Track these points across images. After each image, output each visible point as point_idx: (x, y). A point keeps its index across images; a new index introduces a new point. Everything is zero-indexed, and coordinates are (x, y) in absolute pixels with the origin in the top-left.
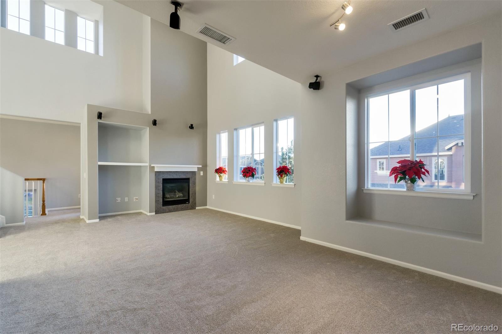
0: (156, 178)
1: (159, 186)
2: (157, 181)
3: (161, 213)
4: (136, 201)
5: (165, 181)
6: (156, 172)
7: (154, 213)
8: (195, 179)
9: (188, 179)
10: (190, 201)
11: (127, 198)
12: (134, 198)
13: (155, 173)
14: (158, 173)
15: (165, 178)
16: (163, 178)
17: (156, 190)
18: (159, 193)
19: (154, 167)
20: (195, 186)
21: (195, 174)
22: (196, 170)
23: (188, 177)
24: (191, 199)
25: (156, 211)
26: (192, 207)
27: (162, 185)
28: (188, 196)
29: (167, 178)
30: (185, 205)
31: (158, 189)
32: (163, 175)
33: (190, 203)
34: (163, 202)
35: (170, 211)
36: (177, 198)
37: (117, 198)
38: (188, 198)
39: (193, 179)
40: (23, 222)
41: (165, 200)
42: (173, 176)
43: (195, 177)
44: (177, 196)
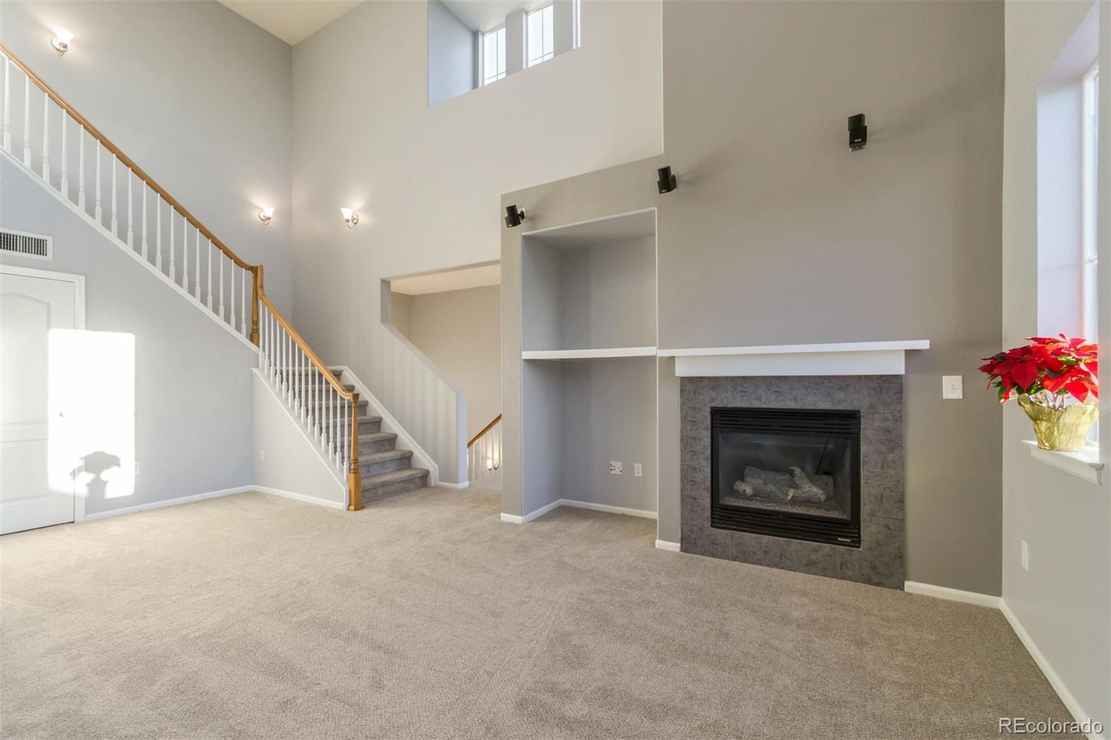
0: (683, 404)
1: (694, 439)
2: (687, 420)
3: (703, 554)
5: (723, 420)
6: (686, 381)
7: (675, 546)
8: (899, 419)
9: (852, 417)
10: (865, 533)
11: (640, 466)
13: (682, 385)
14: (691, 385)
15: (721, 405)
16: (713, 405)
18: (695, 468)
19: (673, 360)
20: (901, 463)
21: (900, 391)
22: (897, 367)
23: (850, 408)
24: (873, 528)
25: (683, 540)
26: (874, 568)
27: (709, 434)
28: (848, 507)
29: (730, 406)
30: (827, 548)
31: (694, 453)
32: (714, 394)
33: (859, 547)
34: (712, 510)
35: (745, 556)
36: (787, 504)
37: (612, 463)
38: (849, 518)
39: (885, 419)
40: (457, 483)
41: (721, 502)
42: (759, 399)
43: (900, 408)
44: (791, 493)
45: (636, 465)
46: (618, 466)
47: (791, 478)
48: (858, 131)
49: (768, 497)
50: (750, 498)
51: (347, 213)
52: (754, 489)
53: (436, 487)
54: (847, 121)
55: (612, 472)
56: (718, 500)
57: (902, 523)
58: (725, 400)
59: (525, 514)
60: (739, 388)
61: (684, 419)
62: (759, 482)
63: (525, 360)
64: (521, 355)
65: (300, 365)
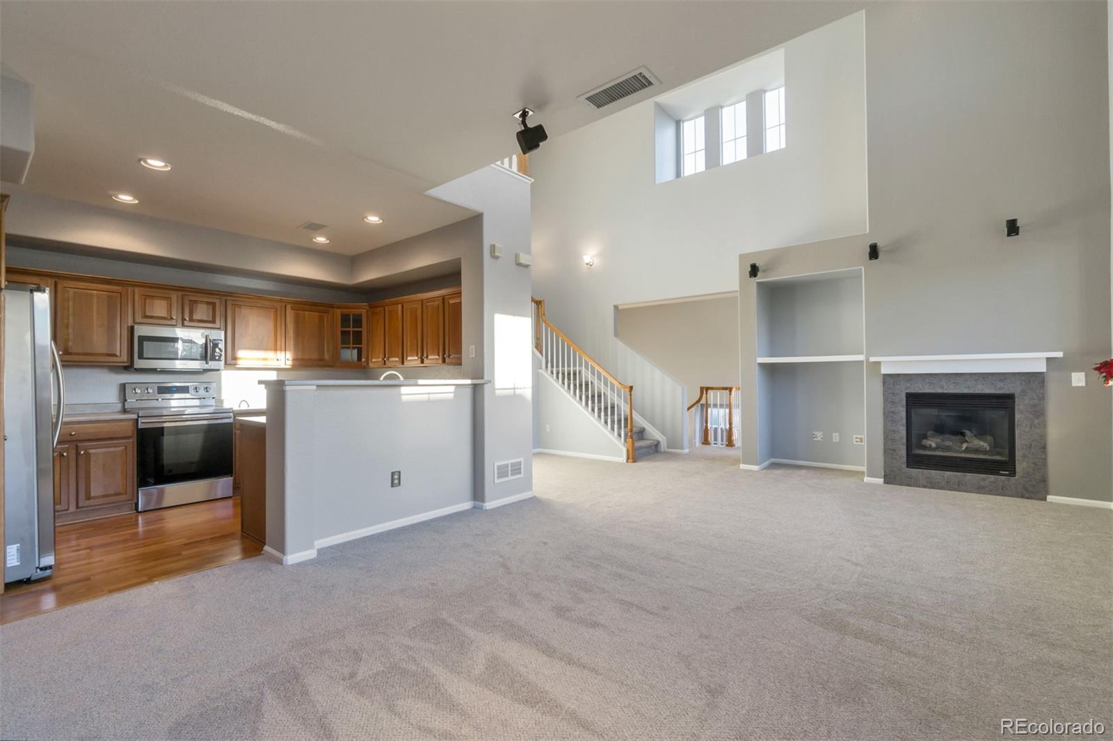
0: (884, 391)
1: (894, 413)
2: (888, 401)
3: (901, 484)
4: (859, 443)
5: (915, 401)
6: (887, 377)
7: (881, 481)
8: (1042, 398)
9: (1010, 398)
10: (1019, 468)
11: (837, 434)
12: (855, 436)
13: (884, 379)
14: (891, 379)
15: (914, 391)
16: (907, 391)
17: (885, 421)
18: (894, 431)
19: (879, 363)
20: (1044, 425)
21: (1043, 382)
22: (1041, 368)
23: (1008, 392)
24: (1025, 464)
25: (885, 477)
26: (1026, 489)
27: (905, 409)
28: (1007, 451)
29: (920, 392)
30: (992, 478)
31: (893, 421)
32: (908, 385)
33: (1015, 476)
34: (907, 458)
35: (932, 485)
36: (961, 452)
37: (814, 433)
38: (1008, 459)
39: (1033, 399)
40: (683, 449)
41: (913, 452)
42: (942, 387)
43: (1043, 391)
44: (965, 446)
45: (834, 434)
46: (819, 435)
47: (962, 437)
48: (1013, 228)
49: (948, 449)
50: (935, 449)
51: (587, 259)
52: (937, 444)
53: (665, 453)
54: (1005, 223)
55: (815, 439)
56: (911, 450)
57: (1044, 462)
58: (916, 388)
59: (760, 464)
60: (927, 381)
61: (885, 400)
62: (939, 440)
63: (759, 364)
64: (756, 360)
65: (563, 366)
